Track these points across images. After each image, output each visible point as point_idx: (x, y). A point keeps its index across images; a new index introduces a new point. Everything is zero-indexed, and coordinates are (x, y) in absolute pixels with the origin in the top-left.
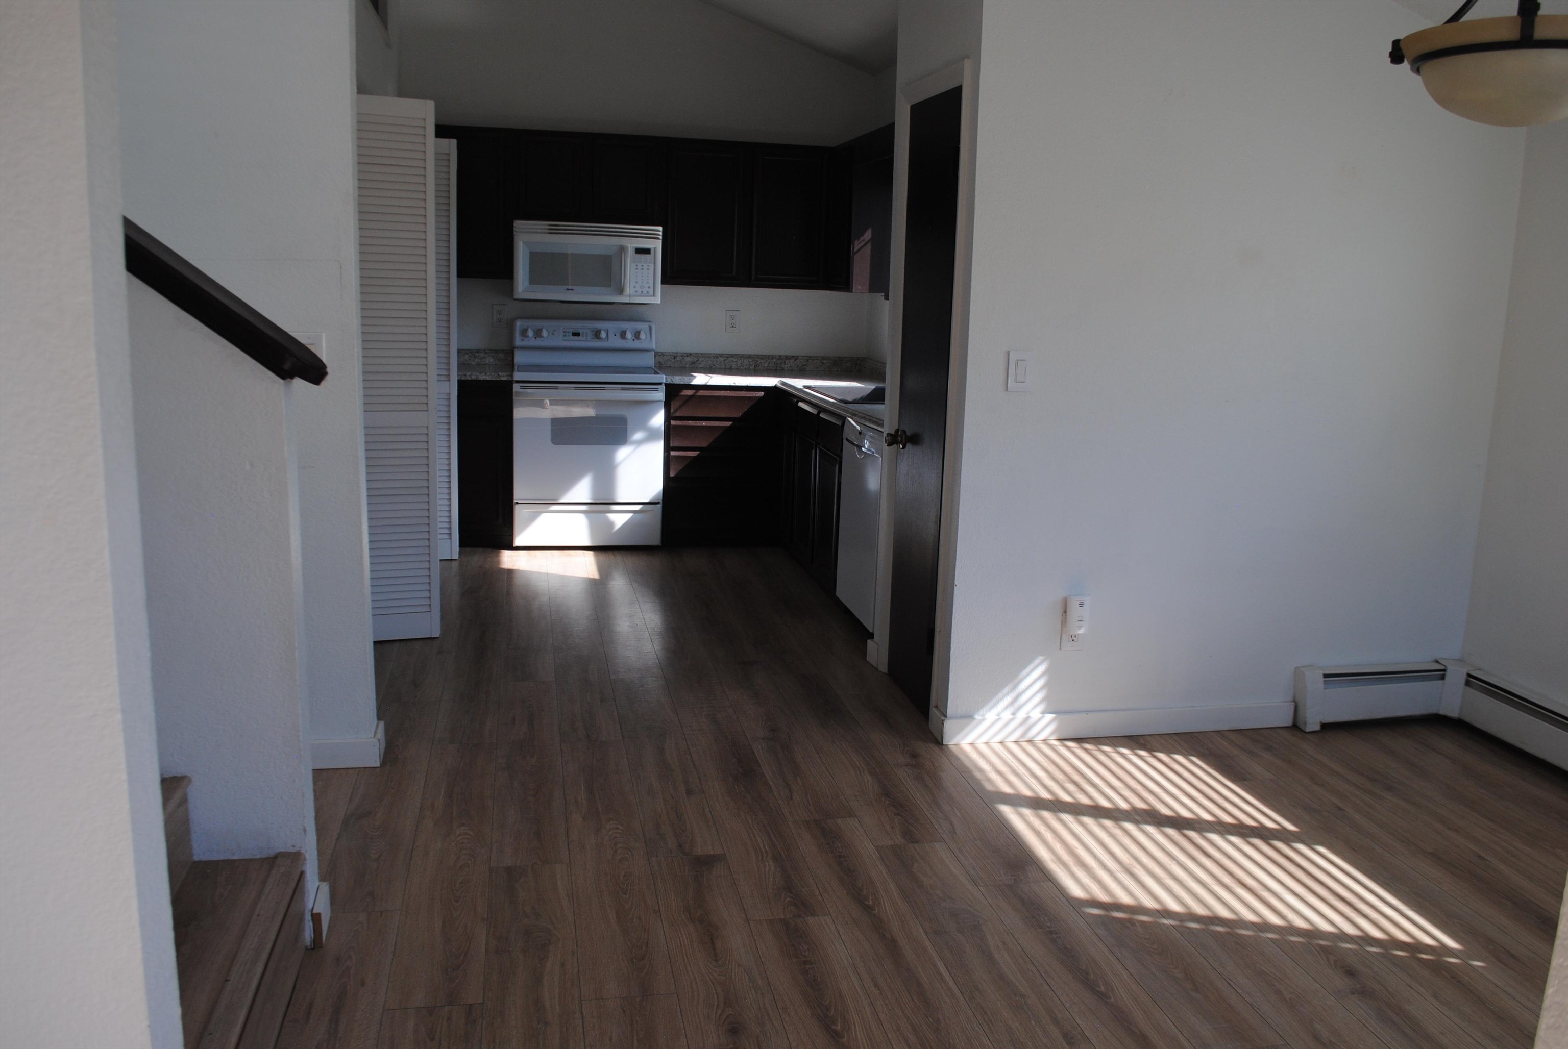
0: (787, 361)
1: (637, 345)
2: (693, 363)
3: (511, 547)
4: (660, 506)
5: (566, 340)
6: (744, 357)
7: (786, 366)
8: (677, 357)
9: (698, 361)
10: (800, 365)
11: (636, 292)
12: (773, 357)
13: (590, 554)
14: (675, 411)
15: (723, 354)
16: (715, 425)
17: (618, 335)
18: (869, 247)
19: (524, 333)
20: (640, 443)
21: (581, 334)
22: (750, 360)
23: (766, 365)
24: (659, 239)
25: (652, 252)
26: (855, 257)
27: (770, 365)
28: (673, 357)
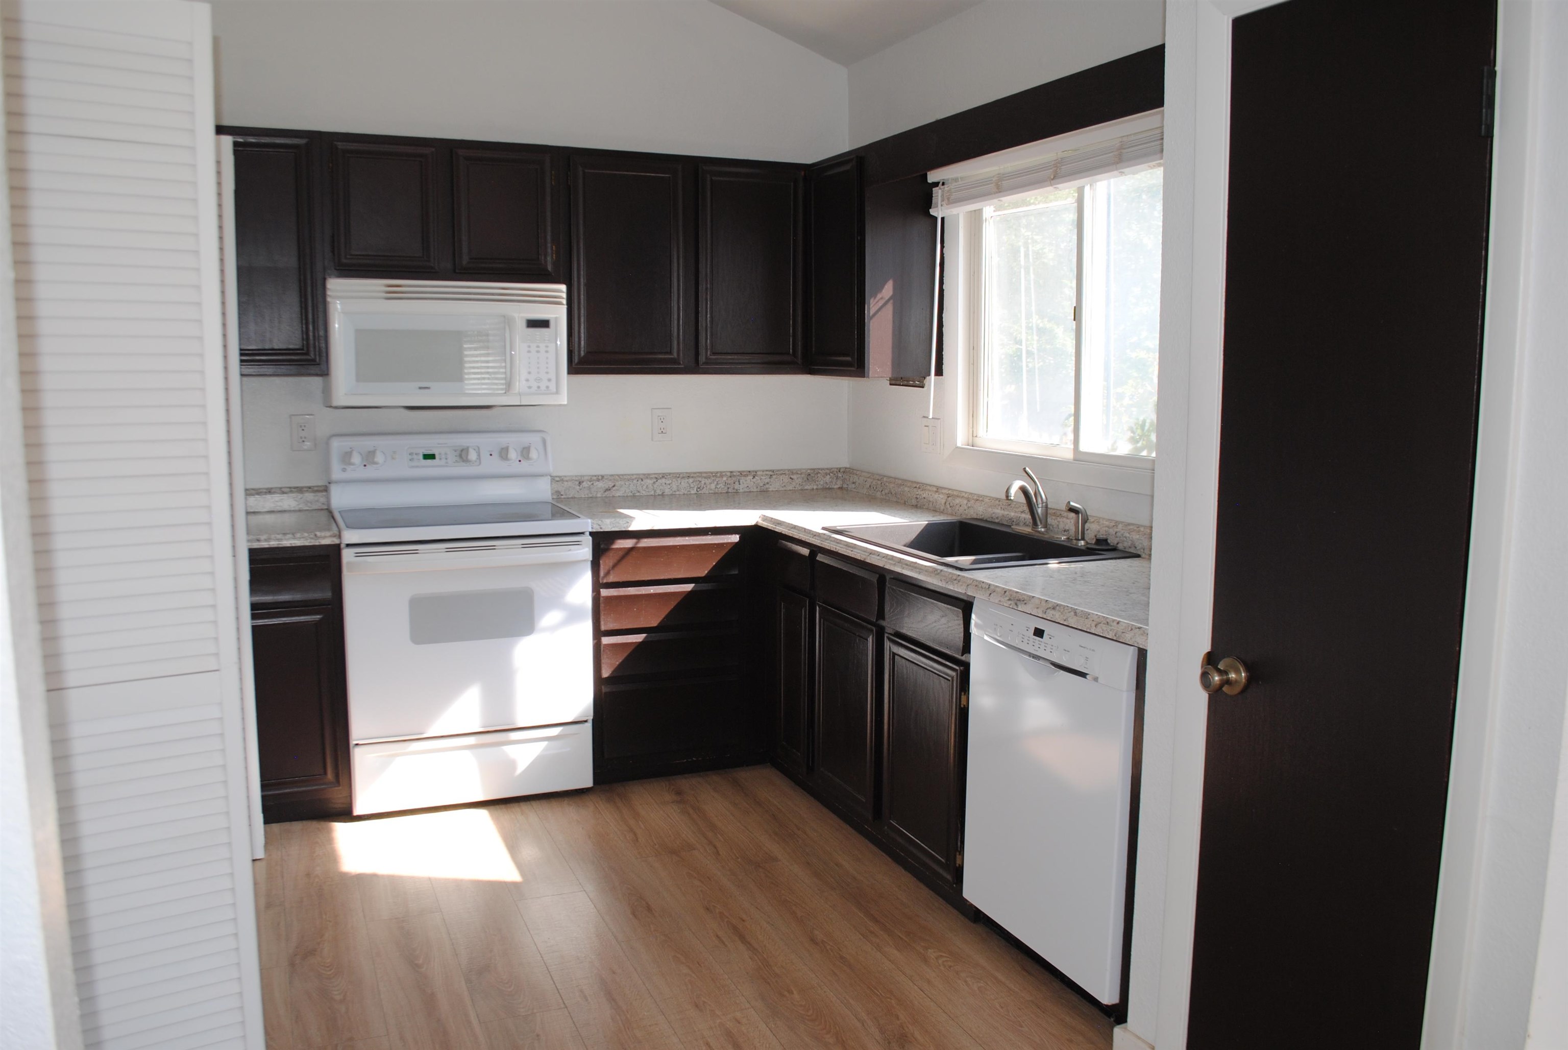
0: (742, 480)
1: (525, 467)
2: (608, 490)
3: (346, 814)
4: (589, 726)
5: (413, 467)
6: (681, 475)
7: (741, 486)
8: (583, 482)
9: (614, 486)
10: (762, 485)
11: (530, 387)
12: (722, 474)
13: (483, 813)
14: (608, 573)
15: (649, 474)
16: (669, 591)
17: (496, 455)
18: (890, 308)
19: (346, 458)
20: (553, 629)
21: (437, 456)
22: (691, 480)
23: (713, 486)
24: (560, 303)
25: (552, 324)
26: (871, 324)
27: (718, 487)
28: (577, 483)
